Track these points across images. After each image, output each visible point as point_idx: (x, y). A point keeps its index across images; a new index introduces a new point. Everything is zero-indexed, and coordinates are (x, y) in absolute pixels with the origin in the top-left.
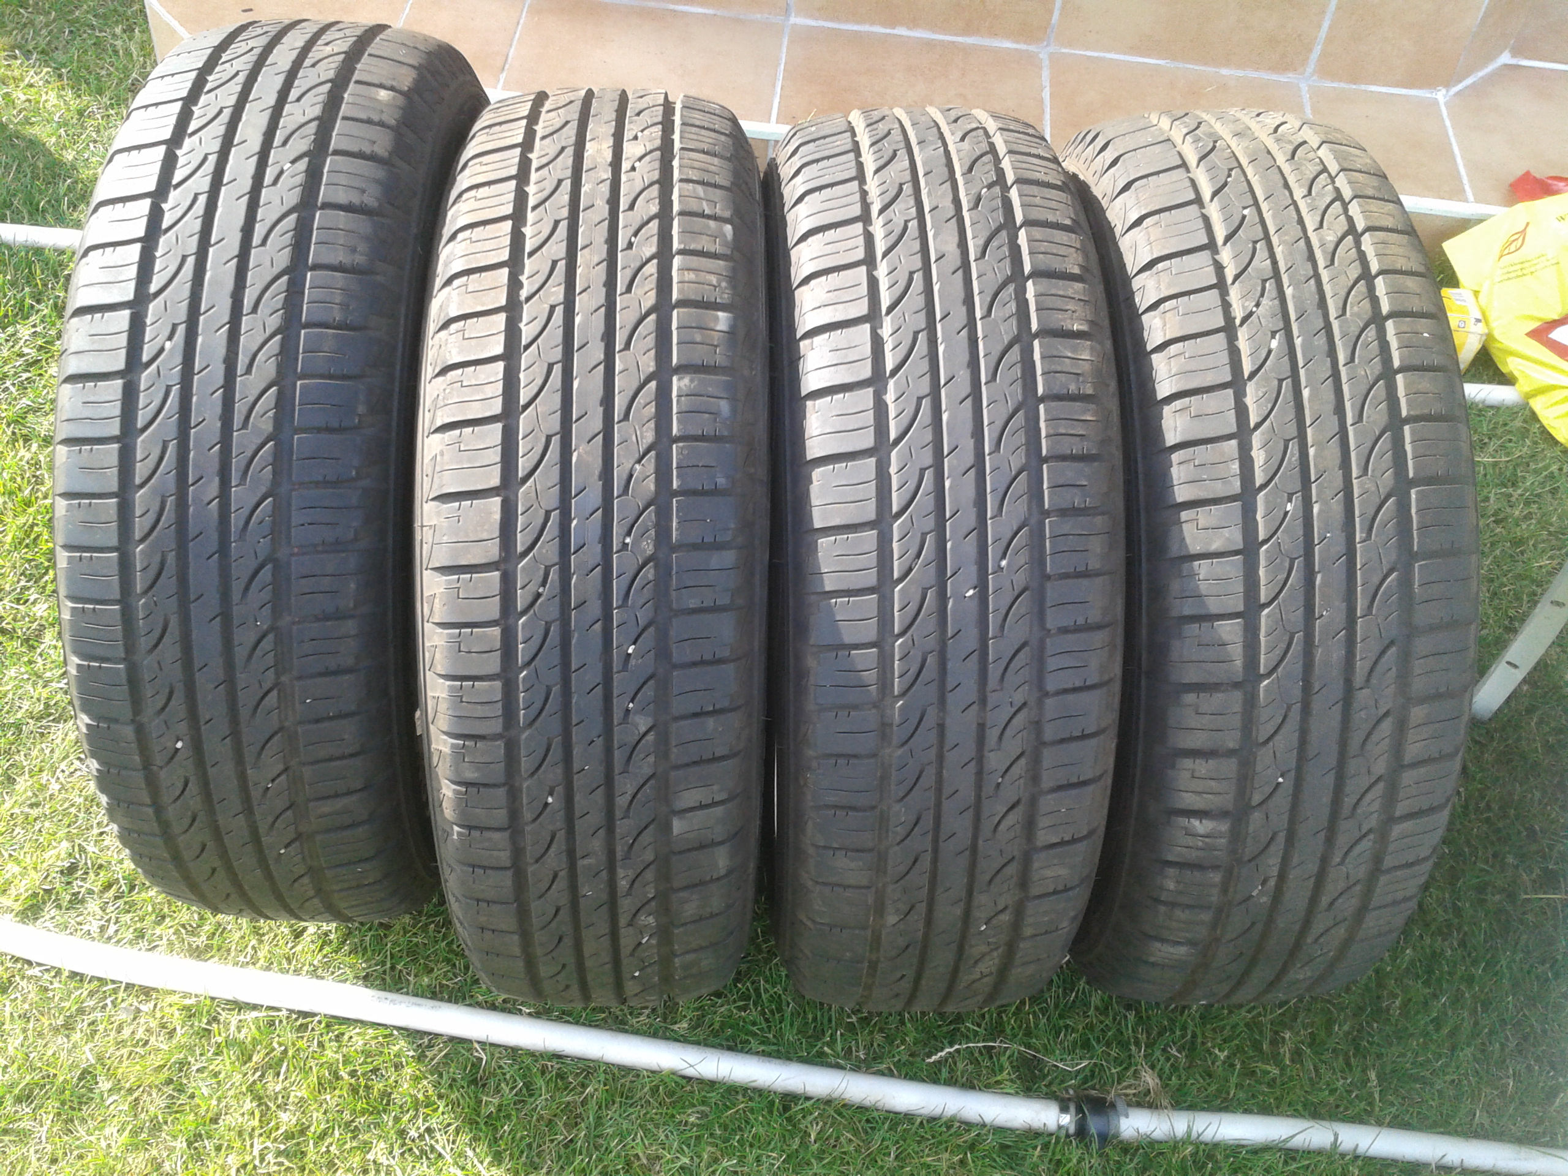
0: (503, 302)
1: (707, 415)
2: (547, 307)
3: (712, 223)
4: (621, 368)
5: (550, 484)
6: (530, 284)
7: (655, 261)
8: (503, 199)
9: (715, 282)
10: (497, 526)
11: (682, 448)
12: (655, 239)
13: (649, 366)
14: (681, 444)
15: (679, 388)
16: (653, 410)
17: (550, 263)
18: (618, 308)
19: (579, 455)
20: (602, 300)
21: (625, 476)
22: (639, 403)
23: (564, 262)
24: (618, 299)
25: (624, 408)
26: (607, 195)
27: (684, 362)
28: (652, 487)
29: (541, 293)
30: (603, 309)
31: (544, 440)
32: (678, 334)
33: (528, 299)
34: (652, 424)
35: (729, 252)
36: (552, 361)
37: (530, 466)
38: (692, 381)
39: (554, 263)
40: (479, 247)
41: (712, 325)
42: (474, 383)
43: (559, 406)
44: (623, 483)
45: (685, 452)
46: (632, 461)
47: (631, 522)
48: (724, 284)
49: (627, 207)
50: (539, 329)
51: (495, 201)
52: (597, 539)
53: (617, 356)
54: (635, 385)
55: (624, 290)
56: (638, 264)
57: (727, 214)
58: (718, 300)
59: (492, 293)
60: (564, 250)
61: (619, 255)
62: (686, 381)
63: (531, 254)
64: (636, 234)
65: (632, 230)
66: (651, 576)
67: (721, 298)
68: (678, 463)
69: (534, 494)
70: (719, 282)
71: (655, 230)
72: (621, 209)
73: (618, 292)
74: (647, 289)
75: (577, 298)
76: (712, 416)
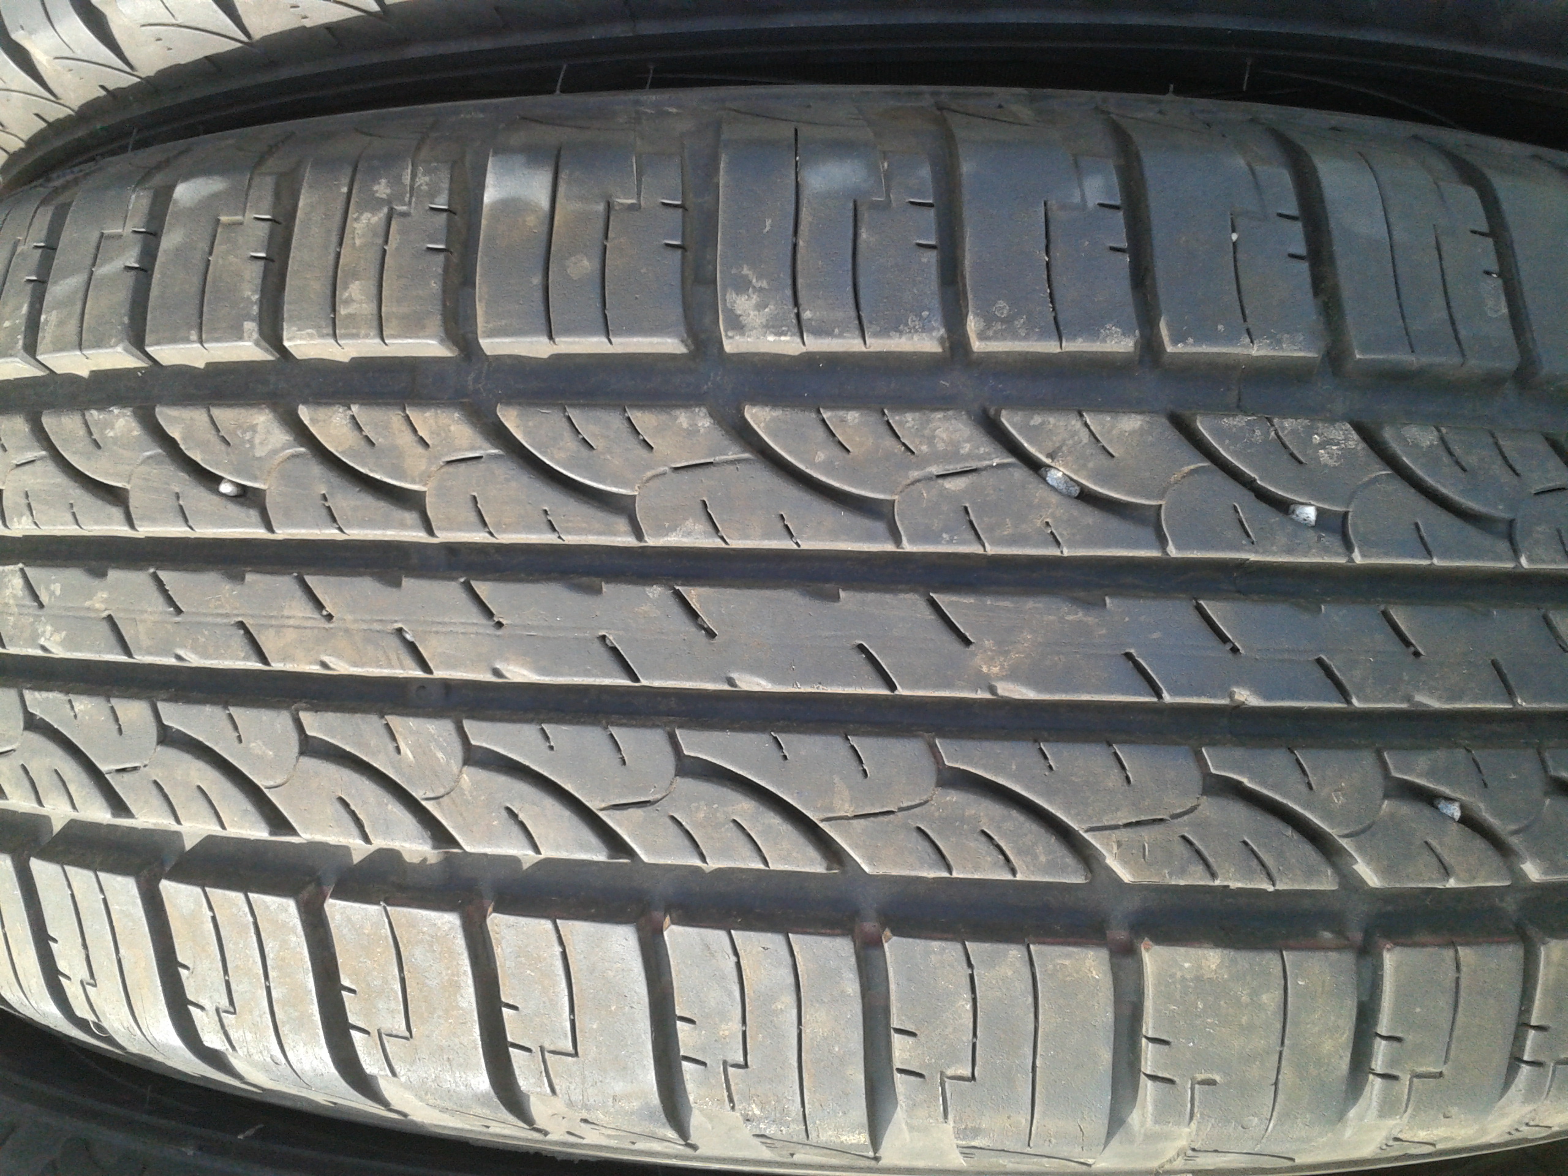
0: (449, 922)
1: (864, 235)
2: (469, 777)
3: (170, 240)
4: (701, 526)
5: (1114, 779)
6: (387, 830)
7: (304, 413)
8: (90, 903)
9: (377, 218)
10: (1245, 959)
11: (989, 320)
12: (225, 416)
13: (692, 432)
14: (973, 325)
15: (774, 326)
16: (853, 416)
17: (310, 764)
18: (479, 537)
19: (1013, 675)
20: (450, 591)
21: (1091, 517)
22: (828, 467)
23: (306, 717)
24: (444, 536)
25: (844, 517)
26: (75, 576)
27: (676, 312)
28: (1131, 423)
29: (418, 794)
30: (482, 588)
31: (954, 797)
32: (571, 330)
33: (440, 835)
34: (907, 422)
35: (269, 182)
36: (669, 763)
37: (1046, 845)
38: (742, 286)
39: (310, 747)
40: (249, 988)
41: (533, 222)
42: (736, 1026)
43: (835, 743)
44: (1113, 523)
45: (1002, 308)
46: (1039, 492)
47: (1249, 496)
48: (382, 189)
49: (117, 512)
50: (551, 806)
51: (97, 927)
52: (1306, 617)
53: (651, 541)
54: (764, 479)
55: (411, 517)
56: (316, 469)
57: (139, 201)
58: (441, 203)
59: (414, 955)
60: (265, 716)
61: (282, 533)
62: (744, 304)
63: (277, 821)
64: (210, 480)
65: (196, 495)
66: (1427, 437)
67: (432, 195)
68: (1043, 335)
69: (1146, 835)
70: (374, 204)
71: (197, 416)
72: (123, 531)
73: (419, 536)
74: (406, 439)
75: (439, 674)
76: (865, 215)
